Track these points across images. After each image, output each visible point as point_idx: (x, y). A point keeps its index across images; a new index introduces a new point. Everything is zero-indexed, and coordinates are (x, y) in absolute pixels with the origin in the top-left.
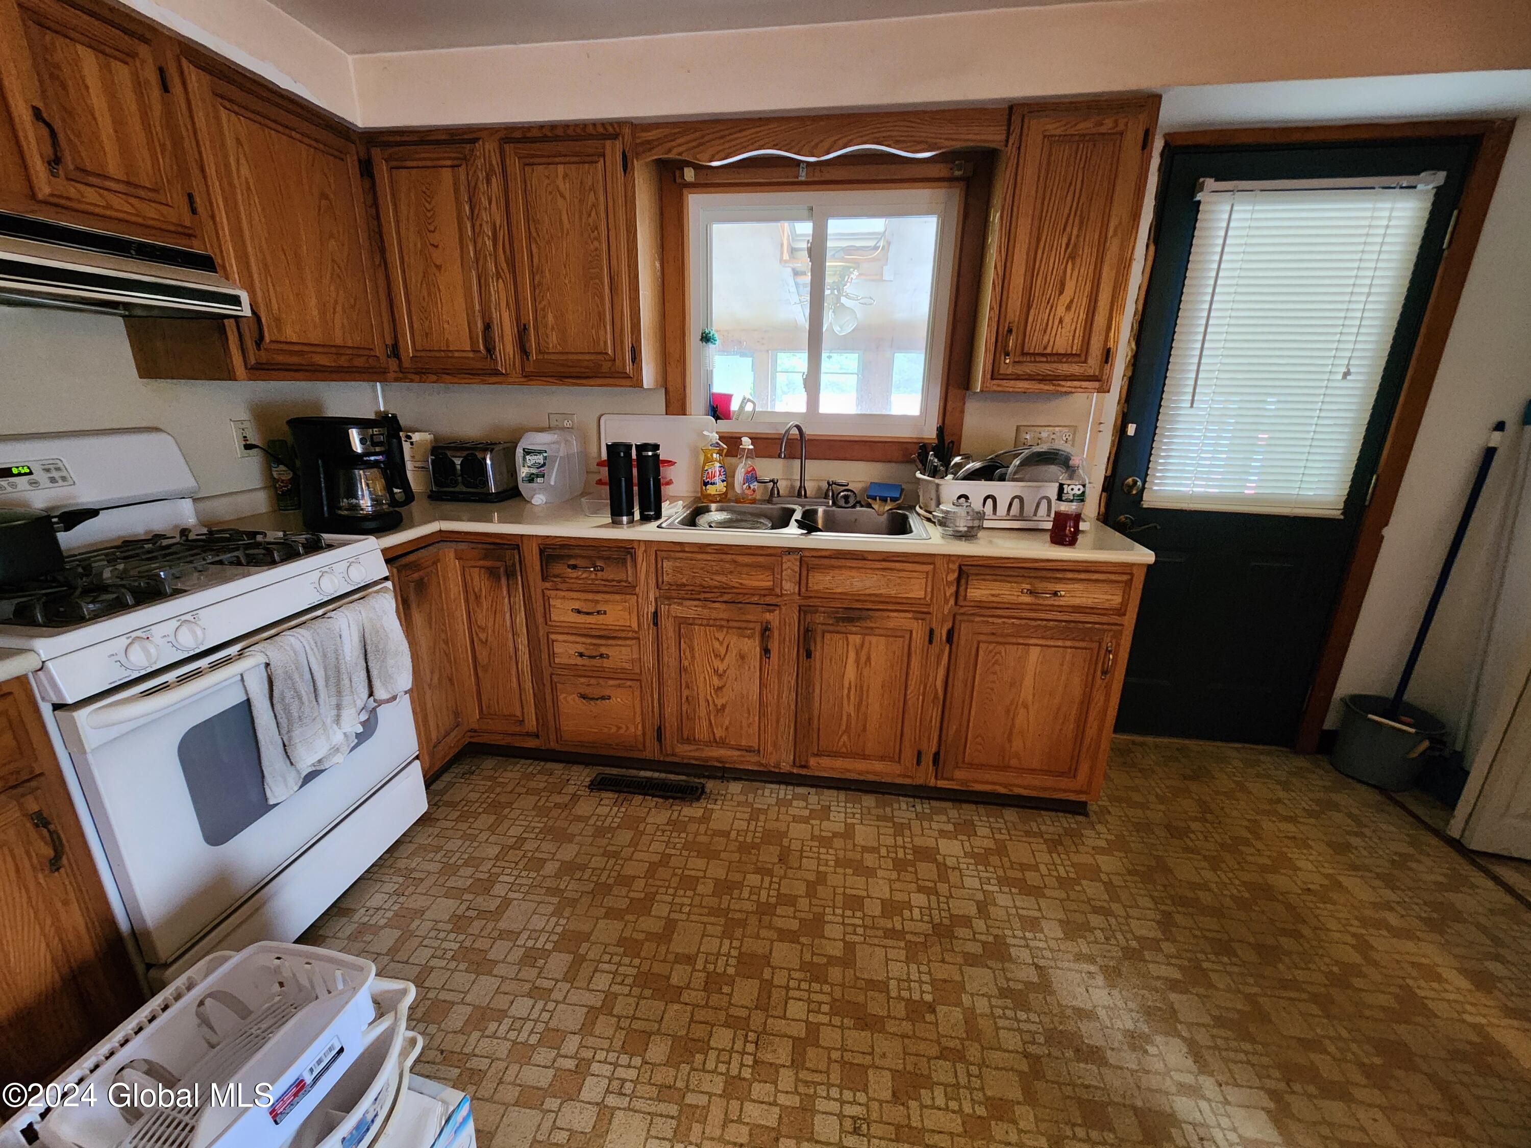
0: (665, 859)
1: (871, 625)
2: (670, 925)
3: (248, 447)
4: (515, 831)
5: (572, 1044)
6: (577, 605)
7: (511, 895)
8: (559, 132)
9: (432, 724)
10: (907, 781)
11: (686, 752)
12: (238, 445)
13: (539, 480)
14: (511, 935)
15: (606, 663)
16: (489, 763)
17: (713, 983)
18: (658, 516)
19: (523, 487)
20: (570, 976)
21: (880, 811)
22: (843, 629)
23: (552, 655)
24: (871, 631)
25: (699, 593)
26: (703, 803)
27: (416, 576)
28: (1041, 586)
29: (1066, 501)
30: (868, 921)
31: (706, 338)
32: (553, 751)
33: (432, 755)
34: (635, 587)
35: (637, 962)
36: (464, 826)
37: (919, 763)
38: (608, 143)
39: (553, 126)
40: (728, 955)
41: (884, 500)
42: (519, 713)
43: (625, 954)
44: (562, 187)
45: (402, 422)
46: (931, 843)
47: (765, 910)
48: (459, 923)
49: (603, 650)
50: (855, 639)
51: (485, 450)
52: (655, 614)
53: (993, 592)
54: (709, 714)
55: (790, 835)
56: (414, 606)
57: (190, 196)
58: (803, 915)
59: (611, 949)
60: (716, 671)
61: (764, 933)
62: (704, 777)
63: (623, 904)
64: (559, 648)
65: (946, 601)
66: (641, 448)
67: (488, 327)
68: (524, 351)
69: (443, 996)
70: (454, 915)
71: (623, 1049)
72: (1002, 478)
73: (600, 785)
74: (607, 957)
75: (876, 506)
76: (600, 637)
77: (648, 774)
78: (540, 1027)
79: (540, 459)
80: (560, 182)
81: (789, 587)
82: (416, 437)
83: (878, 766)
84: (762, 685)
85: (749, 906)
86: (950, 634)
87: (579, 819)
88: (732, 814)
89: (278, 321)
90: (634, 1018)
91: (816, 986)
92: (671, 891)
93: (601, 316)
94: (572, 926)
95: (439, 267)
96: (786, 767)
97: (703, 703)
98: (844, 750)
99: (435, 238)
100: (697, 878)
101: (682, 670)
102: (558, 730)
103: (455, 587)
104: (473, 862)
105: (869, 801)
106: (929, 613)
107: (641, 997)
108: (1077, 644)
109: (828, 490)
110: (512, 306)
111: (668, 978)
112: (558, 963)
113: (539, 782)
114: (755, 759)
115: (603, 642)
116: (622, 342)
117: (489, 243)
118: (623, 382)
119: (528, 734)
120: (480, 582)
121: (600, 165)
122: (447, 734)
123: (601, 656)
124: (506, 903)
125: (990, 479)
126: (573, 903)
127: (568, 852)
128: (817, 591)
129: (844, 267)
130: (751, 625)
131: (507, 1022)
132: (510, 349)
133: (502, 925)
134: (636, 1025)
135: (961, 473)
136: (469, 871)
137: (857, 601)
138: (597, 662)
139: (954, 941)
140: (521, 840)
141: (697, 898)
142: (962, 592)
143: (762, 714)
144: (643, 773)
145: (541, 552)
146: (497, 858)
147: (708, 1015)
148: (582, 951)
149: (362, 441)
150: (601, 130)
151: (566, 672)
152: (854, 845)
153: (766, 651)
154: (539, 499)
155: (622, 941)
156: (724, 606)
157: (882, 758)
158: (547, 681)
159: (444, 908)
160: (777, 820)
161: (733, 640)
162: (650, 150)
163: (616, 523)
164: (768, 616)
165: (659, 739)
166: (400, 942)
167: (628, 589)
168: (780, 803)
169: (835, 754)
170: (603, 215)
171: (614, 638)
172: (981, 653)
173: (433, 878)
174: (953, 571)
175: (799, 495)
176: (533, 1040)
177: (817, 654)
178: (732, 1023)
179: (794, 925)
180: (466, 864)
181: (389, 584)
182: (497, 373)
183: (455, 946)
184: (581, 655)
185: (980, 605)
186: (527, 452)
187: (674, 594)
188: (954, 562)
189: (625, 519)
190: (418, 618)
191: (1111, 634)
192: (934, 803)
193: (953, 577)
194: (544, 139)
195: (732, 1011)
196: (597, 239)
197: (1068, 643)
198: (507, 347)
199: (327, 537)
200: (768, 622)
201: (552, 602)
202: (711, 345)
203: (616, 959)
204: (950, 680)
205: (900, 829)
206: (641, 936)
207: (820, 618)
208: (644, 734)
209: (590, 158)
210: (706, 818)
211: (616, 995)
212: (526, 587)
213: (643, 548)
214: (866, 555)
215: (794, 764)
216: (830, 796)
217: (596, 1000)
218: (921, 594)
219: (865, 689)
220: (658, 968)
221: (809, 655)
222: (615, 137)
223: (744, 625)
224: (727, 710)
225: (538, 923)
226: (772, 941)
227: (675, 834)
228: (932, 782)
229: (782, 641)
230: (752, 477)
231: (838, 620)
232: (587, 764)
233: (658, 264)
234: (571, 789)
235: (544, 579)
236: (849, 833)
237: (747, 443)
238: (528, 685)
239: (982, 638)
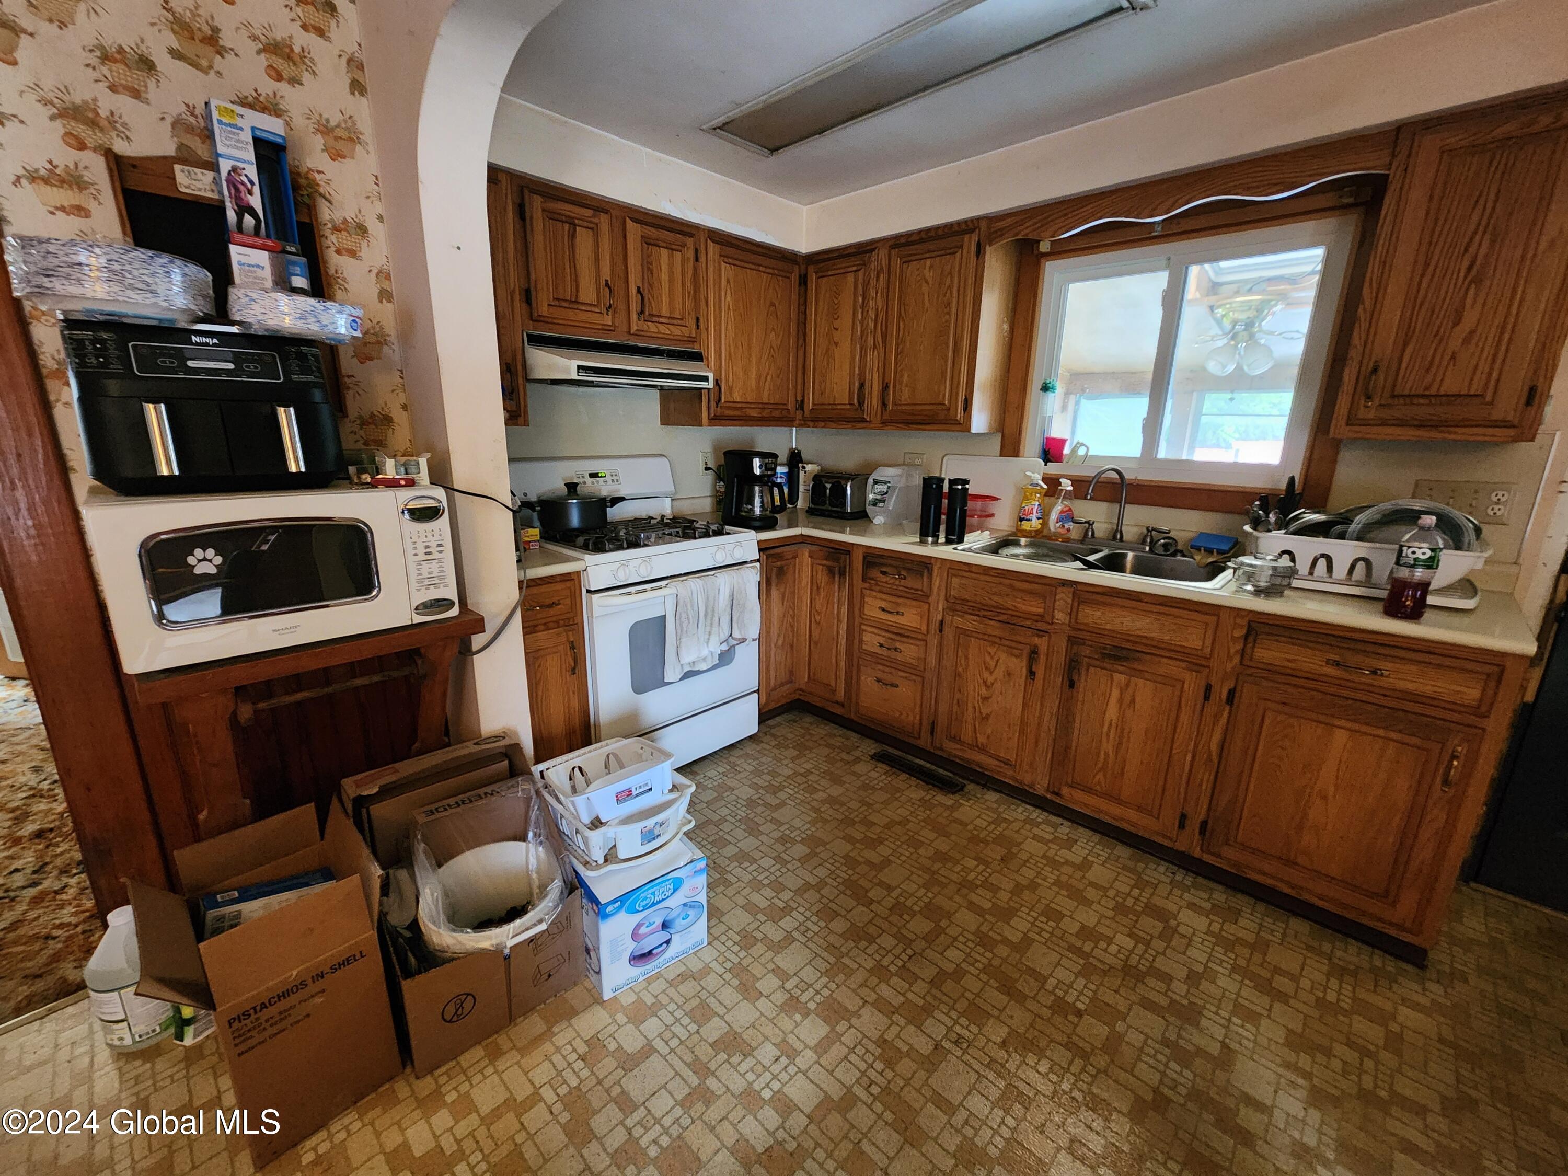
0: (904, 822)
1: (1140, 667)
2: (887, 862)
3: (707, 469)
4: (808, 766)
5: (786, 895)
6: (883, 605)
7: (788, 801)
8: (932, 234)
9: (772, 673)
10: (1166, 843)
11: (951, 747)
12: (702, 467)
13: (881, 505)
14: (779, 823)
15: (899, 657)
16: (809, 719)
17: (898, 908)
18: (960, 540)
19: (869, 509)
20: (803, 860)
21: (1131, 864)
22: (1108, 666)
23: (861, 641)
24: (1139, 673)
25: (980, 609)
26: (957, 797)
27: (779, 564)
28: (1353, 659)
29: (1405, 565)
30: (1058, 933)
31: (1045, 388)
32: (852, 720)
33: (768, 695)
34: (928, 597)
35: (850, 872)
36: (776, 751)
37: (1182, 826)
38: (967, 237)
39: (928, 230)
40: (919, 899)
41: (1209, 551)
42: (833, 684)
43: (845, 865)
44: (927, 275)
45: (804, 456)
46: (1173, 908)
47: (966, 885)
48: (751, 803)
49: (898, 645)
50: (1120, 678)
51: (847, 480)
52: (941, 623)
53: (1287, 656)
54: (974, 719)
55: (1023, 846)
56: (773, 587)
57: (698, 319)
58: (999, 903)
59: (836, 858)
60: (985, 682)
61: (957, 898)
62: (968, 779)
63: (859, 836)
64: (866, 637)
65: (1230, 658)
66: (953, 482)
67: (862, 385)
68: (884, 405)
69: (727, 837)
70: (750, 798)
71: (817, 914)
72: (1341, 536)
73: (879, 758)
74: (831, 861)
75: (1198, 557)
76: (897, 634)
77: (922, 763)
78: (773, 878)
79: (884, 488)
80: (926, 272)
81: (1060, 616)
82: (809, 467)
83: (1132, 815)
84: (1025, 705)
85: (954, 877)
86: (1232, 694)
87: (854, 773)
88: (977, 814)
89: (731, 389)
90: (831, 901)
91: (980, 949)
92: (898, 843)
93: (943, 374)
94: (818, 834)
95: (836, 344)
96: (1040, 790)
97: (970, 709)
98: (1098, 788)
99: (837, 324)
100: (923, 843)
101: (957, 675)
102: (857, 704)
103: (805, 579)
104: (773, 774)
105: (1123, 852)
106: (1208, 667)
107: (843, 893)
108: (1407, 739)
109: (1146, 536)
110: (881, 370)
111: (867, 891)
112: (800, 850)
113: (837, 742)
114: (1010, 773)
115: (898, 638)
116: (957, 394)
117: (872, 325)
118: (954, 427)
119: (837, 702)
120: (822, 577)
121: (958, 255)
122: (782, 685)
123: (896, 649)
124: (783, 804)
125: (1326, 535)
126: (825, 821)
127: (836, 791)
128: (1086, 624)
129: (1262, 301)
130: (1020, 646)
131: (755, 866)
132: (875, 402)
133: (775, 815)
134: (834, 906)
135: (1293, 527)
136: (769, 778)
137: (1129, 641)
138: (893, 654)
139: (1139, 985)
140: (809, 772)
141: (916, 855)
142: (1249, 651)
143: (1022, 732)
144: (918, 761)
145: (864, 557)
146: (788, 777)
147: (885, 925)
148: (818, 850)
149: (760, 467)
150: (963, 227)
151: (868, 658)
152: (1084, 877)
153: (1032, 673)
154: (878, 520)
155: (846, 857)
156: (998, 624)
157: (1139, 808)
158: (855, 660)
159: (746, 792)
160: (1017, 832)
161: (1003, 656)
162: (1001, 236)
163: (923, 542)
164: (1036, 640)
165: (932, 733)
166: (716, 800)
167: (923, 597)
168: (1027, 821)
169: (1089, 790)
170: (955, 294)
171: (908, 637)
172: (1267, 721)
173: (747, 774)
174: (1242, 627)
175: (1114, 538)
176: (766, 882)
177: (1081, 685)
178: (899, 937)
179: (987, 905)
180: (769, 773)
181: (758, 564)
182: (863, 420)
183: (744, 815)
184: (881, 645)
185: (1271, 670)
186: (876, 482)
187: (958, 607)
188: (1243, 617)
189: (930, 539)
190: (775, 593)
191: (1461, 735)
192: (1200, 879)
193: (1240, 633)
194: (921, 241)
195: (904, 931)
196: (949, 313)
197: (1393, 735)
198: (873, 401)
199: (728, 528)
200: (1036, 646)
201: (866, 599)
202: (1050, 395)
203: (837, 864)
204: (1226, 745)
205: (1140, 884)
206: (861, 859)
207: (1086, 651)
208: (921, 724)
209: (952, 251)
210: (952, 808)
211: (826, 884)
212: (851, 585)
213: (938, 565)
214: (1142, 597)
215: (1048, 790)
216: (1082, 833)
217: (812, 880)
218: (1198, 644)
219: (1126, 731)
220: (862, 882)
221: (1072, 685)
222: (971, 231)
223: (1013, 644)
224: (990, 721)
225: (797, 823)
226: (960, 906)
227: (922, 809)
228: (1197, 853)
229: (1048, 667)
230: (1066, 515)
231: (1104, 656)
232: (877, 741)
233: (1006, 327)
234: (857, 753)
235: (864, 580)
236: (1085, 865)
237: (1067, 485)
238: (843, 664)
239: (1270, 704)
